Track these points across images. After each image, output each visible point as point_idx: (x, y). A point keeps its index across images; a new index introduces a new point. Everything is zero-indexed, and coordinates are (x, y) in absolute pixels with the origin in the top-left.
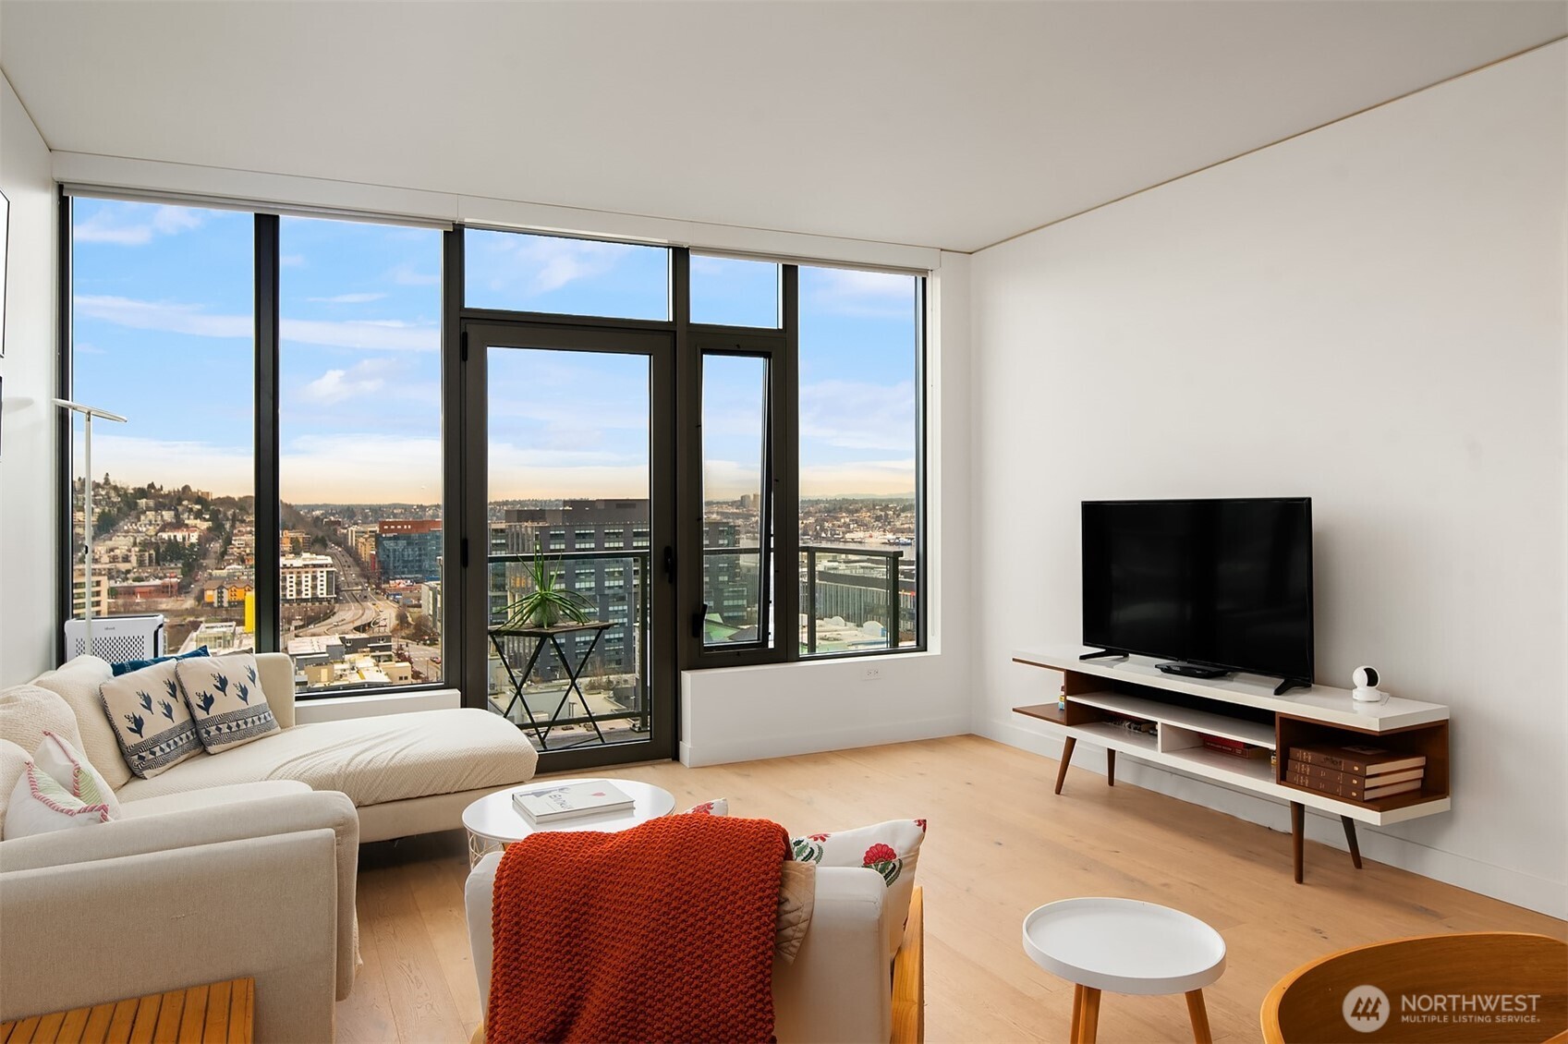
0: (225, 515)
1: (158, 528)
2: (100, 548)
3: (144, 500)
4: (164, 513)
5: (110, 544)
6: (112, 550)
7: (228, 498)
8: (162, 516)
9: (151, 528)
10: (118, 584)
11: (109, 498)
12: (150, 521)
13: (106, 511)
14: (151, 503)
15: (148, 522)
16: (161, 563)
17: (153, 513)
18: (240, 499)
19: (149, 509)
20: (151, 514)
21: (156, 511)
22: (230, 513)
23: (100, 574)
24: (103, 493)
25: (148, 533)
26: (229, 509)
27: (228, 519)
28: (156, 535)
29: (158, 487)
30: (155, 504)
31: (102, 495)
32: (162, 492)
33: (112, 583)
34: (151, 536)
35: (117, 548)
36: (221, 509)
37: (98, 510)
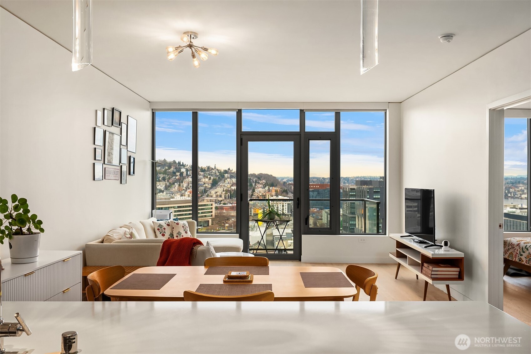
0: (253, 181)
1: (231, 185)
2: (213, 192)
3: (227, 174)
4: (233, 179)
5: (216, 190)
6: (216, 193)
7: (254, 174)
8: (232, 180)
9: (229, 185)
10: (218, 205)
11: (216, 173)
12: (229, 182)
13: (215, 178)
14: (229, 176)
15: (228, 183)
16: (232, 198)
17: (229, 179)
18: (258, 174)
19: (228, 178)
20: (229, 180)
21: (230, 179)
22: (254, 180)
23: (213, 201)
24: (214, 171)
25: (228, 187)
26: (254, 178)
27: (254, 182)
28: (230, 187)
29: (231, 169)
30: (230, 176)
31: (214, 172)
32: (232, 172)
33: (216, 205)
34: (229, 188)
35: (218, 192)
36: (252, 178)
37: (212, 178)
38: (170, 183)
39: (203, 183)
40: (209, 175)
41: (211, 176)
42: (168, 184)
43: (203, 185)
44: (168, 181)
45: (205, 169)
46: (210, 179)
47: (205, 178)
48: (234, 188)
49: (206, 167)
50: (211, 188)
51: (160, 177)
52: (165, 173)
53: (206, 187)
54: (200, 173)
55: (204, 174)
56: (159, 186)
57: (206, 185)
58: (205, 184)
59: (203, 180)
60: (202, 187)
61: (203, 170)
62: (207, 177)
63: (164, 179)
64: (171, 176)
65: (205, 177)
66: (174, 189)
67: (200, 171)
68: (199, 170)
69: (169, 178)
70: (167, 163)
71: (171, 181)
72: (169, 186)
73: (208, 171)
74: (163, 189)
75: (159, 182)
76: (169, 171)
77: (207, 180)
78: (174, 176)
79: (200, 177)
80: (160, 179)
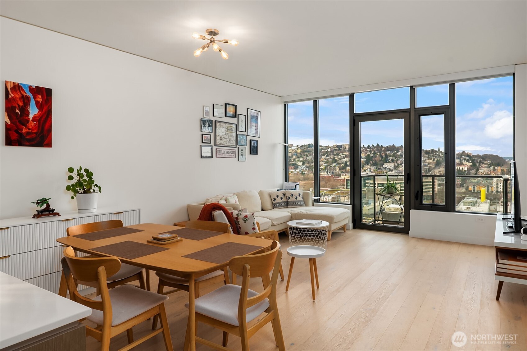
0: (477, 161)
2: (436, 171)
5: (439, 170)
6: (440, 172)
7: (478, 155)
10: (441, 182)
11: (439, 155)
13: (438, 159)
18: (482, 155)
22: (479, 160)
24: (438, 154)
27: (478, 162)
31: (437, 154)
33: (440, 182)
35: (441, 171)
36: (476, 159)
37: (436, 159)
38: (398, 164)
39: (427, 164)
40: (433, 157)
41: (435, 158)
42: (396, 165)
43: (427, 165)
44: (396, 162)
45: (429, 152)
46: (434, 160)
47: (429, 160)
48: (458, 168)
49: (430, 150)
50: (434, 168)
51: (390, 159)
52: (394, 155)
53: (430, 167)
54: (425, 155)
55: (428, 156)
56: (389, 167)
57: (431, 165)
58: (429, 164)
59: (428, 161)
60: (426, 167)
61: (427, 152)
62: (431, 159)
63: (393, 161)
64: (399, 158)
65: (429, 158)
66: (401, 169)
68: (423, 153)
69: (397, 160)
70: (396, 148)
71: (399, 162)
72: (397, 166)
73: (432, 153)
74: (392, 169)
75: (389, 163)
76: (398, 154)
77: (431, 161)
78: (401, 158)
79: (423, 159)
80: (390, 160)
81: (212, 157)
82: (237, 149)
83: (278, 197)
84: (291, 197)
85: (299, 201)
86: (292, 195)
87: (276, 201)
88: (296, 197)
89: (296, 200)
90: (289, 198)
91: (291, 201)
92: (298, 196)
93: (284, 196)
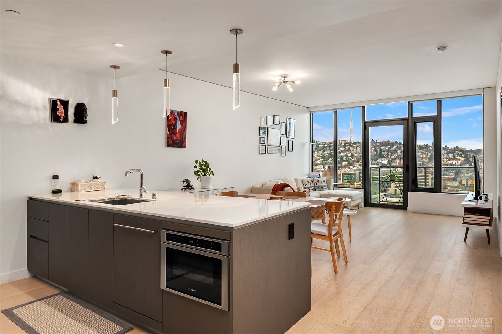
0: (470, 156)
1: (447, 159)
3: (444, 151)
4: (449, 155)
7: (471, 150)
8: (449, 156)
9: (445, 159)
12: (445, 157)
14: (446, 152)
15: (444, 158)
16: (448, 171)
17: (446, 155)
19: (445, 154)
20: (445, 155)
21: (447, 154)
22: (472, 155)
23: (430, 173)
24: (431, 149)
25: (444, 161)
26: (472, 153)
27: (471, 157)
28: (447, 162)
29: (448, 146)
30: (447, 152)
32: (449, 148)
34: (445, 162)
36: (469, 154)
37: (429, 154)
39: (421, 158)
40: (427, 152)
41: (428, 153)
42: (391, 159)
43: (421, 160)
44: (391, 157)
45: (423, 147)
46: (427, 155)
47: (422, 154)
48: (451, 162)
49: (424, 145)
50: (428, 162)
51: (384, 154)
52: (388, 151)
53: (424, 161)
54: (419, 150)
55: (422, 151)
56: (384, 161)
57: (424, 160)
58: (422, 159)
59: (421, 156)
60: (420, 161)
61: (421, 147)
62: (425, 154)
63: (387, 155)
64: (393, 153)
65: (422, 153)
66: (395, 163)
67: (419, 149)
68: (417, 148)
69: (392, 155)
70: (390, 143)
71: (393, 157)
72: (392, 161)
73: (425, 148)
74: (387, 163)
75: (383, 158)
76: (392, 149)
77: (424, 156)
78: (396, 153)
79: (418, 153)
80: (384, 155)
81: (265, 153)
82: (280, 147)
83: (308, 183)
84: (318, 183)
85: (324, 186)
86: (319, 181)
87: (307, 186)
88: (322, 183)
89: (321, 185)
90: (317, 184)
91: (318, 186)
92: (323, 182)
93: (312, 182)
